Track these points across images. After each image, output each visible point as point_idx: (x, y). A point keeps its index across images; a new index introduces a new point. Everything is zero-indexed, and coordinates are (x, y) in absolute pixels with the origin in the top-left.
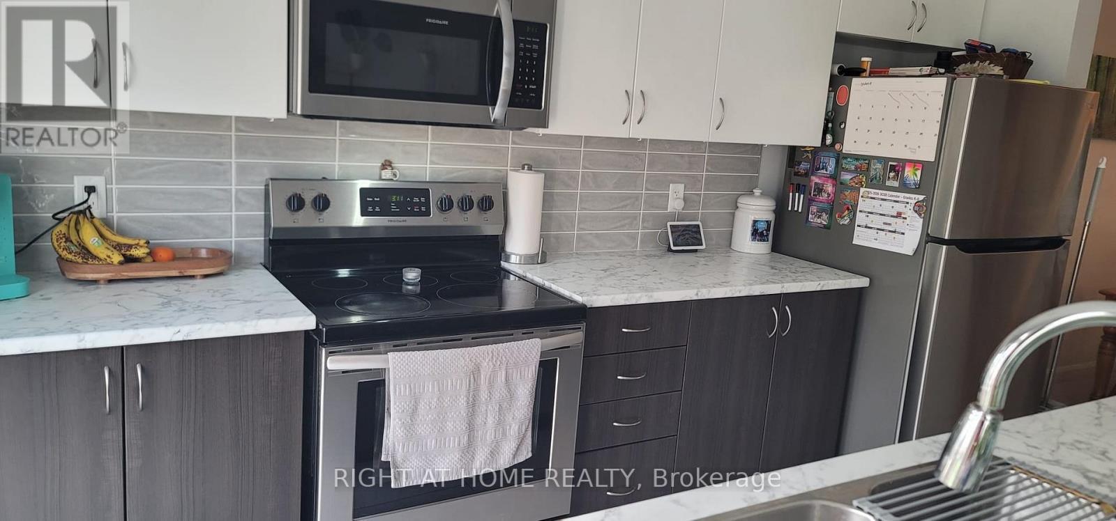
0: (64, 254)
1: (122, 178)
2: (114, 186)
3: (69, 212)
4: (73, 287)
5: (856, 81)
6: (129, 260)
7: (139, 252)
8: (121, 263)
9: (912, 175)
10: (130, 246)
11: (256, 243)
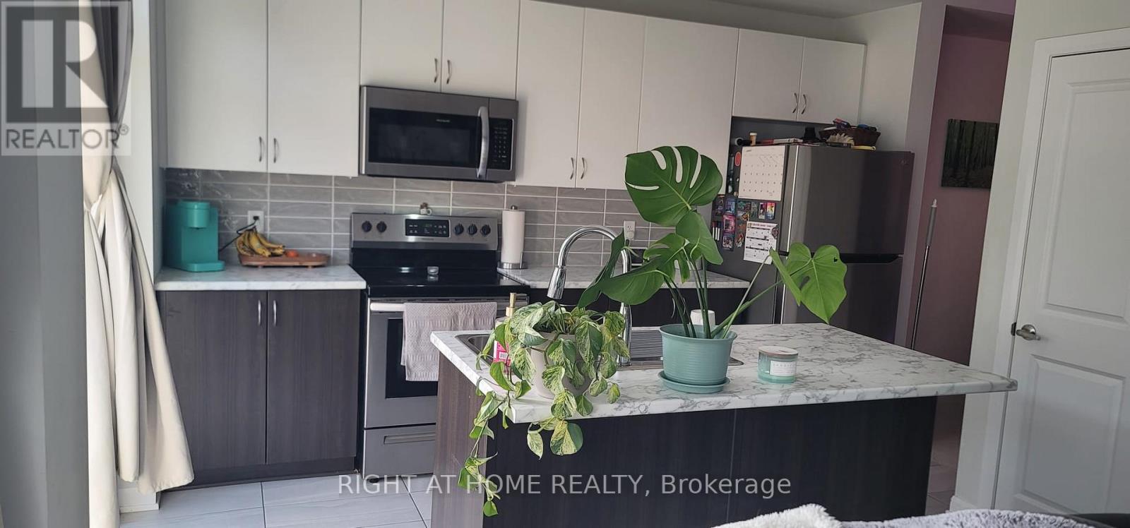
0: (242, 252)
1: (273, 212)
2: (268, 217)
3: (244, 230)
4: (245, 269)
5: (745, 149)
6: (273, 255)
7: (279, 251)
8: (269, 256)
9: (770, 211)
10: (274, 249)
11: (345, 251)
